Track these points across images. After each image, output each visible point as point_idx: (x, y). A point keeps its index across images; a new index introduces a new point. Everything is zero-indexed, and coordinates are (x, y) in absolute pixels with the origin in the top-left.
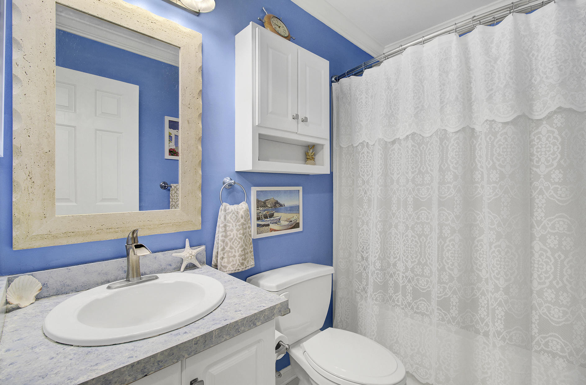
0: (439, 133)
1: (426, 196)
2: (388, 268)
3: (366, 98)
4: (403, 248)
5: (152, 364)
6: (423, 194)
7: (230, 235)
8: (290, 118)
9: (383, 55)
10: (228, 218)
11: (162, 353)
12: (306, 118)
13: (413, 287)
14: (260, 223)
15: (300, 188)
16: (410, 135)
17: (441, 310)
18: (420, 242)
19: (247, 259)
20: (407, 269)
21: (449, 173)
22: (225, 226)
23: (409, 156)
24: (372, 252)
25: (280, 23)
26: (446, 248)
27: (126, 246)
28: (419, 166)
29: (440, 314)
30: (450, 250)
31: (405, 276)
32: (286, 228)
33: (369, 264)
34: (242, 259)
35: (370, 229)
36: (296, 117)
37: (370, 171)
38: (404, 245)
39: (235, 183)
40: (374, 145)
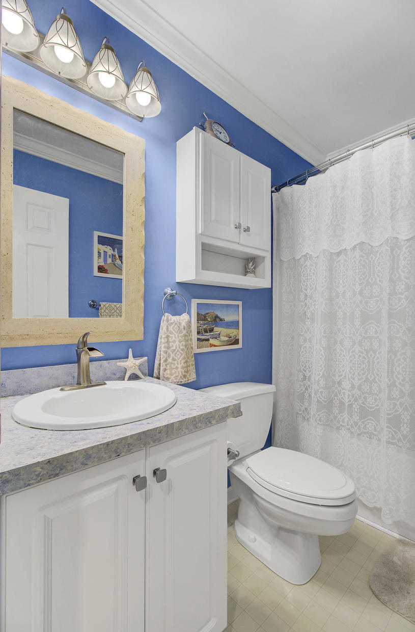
0: (389, 241)
1: (375, 308)
2: (332, 386)
3: (310, 207)
4: (349, 365)
5: (123, 446)
6: (371, 306)
7: (173, 346)
8: (233, 227)
9: (329, 161)
10: (171, 328)
11: (132, 436)
12: (248, 228)
13: (360, 406)
14: (200, 337)
15: (240, 303)
16: (357, 245)
17: (390, 428)
18: (369, 358)
19: (190, 372)
20: (353, 387)
21: (400, 283)
22: (168, 337)
23: (356, 267)
24: (316, 370)
25: (221, 129)
26: (397, 362)
27: (77, 350)
28: (367, 277)
29: (389, 432)
30: (401, 365)
31: (351, 394)
32: (226, 343)
33: (312, 384)
34: (185, 372)
35: (313, 346)
36: (238, 227)
37: (314, 284)
38: (351, 362)
39: (176, 293)
40: (318, 257)
